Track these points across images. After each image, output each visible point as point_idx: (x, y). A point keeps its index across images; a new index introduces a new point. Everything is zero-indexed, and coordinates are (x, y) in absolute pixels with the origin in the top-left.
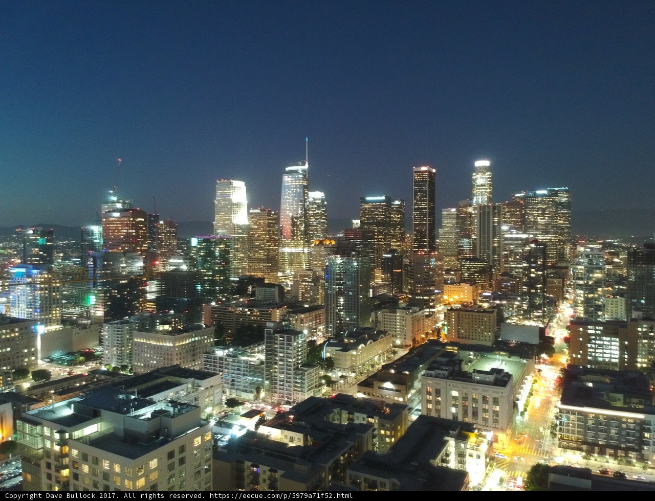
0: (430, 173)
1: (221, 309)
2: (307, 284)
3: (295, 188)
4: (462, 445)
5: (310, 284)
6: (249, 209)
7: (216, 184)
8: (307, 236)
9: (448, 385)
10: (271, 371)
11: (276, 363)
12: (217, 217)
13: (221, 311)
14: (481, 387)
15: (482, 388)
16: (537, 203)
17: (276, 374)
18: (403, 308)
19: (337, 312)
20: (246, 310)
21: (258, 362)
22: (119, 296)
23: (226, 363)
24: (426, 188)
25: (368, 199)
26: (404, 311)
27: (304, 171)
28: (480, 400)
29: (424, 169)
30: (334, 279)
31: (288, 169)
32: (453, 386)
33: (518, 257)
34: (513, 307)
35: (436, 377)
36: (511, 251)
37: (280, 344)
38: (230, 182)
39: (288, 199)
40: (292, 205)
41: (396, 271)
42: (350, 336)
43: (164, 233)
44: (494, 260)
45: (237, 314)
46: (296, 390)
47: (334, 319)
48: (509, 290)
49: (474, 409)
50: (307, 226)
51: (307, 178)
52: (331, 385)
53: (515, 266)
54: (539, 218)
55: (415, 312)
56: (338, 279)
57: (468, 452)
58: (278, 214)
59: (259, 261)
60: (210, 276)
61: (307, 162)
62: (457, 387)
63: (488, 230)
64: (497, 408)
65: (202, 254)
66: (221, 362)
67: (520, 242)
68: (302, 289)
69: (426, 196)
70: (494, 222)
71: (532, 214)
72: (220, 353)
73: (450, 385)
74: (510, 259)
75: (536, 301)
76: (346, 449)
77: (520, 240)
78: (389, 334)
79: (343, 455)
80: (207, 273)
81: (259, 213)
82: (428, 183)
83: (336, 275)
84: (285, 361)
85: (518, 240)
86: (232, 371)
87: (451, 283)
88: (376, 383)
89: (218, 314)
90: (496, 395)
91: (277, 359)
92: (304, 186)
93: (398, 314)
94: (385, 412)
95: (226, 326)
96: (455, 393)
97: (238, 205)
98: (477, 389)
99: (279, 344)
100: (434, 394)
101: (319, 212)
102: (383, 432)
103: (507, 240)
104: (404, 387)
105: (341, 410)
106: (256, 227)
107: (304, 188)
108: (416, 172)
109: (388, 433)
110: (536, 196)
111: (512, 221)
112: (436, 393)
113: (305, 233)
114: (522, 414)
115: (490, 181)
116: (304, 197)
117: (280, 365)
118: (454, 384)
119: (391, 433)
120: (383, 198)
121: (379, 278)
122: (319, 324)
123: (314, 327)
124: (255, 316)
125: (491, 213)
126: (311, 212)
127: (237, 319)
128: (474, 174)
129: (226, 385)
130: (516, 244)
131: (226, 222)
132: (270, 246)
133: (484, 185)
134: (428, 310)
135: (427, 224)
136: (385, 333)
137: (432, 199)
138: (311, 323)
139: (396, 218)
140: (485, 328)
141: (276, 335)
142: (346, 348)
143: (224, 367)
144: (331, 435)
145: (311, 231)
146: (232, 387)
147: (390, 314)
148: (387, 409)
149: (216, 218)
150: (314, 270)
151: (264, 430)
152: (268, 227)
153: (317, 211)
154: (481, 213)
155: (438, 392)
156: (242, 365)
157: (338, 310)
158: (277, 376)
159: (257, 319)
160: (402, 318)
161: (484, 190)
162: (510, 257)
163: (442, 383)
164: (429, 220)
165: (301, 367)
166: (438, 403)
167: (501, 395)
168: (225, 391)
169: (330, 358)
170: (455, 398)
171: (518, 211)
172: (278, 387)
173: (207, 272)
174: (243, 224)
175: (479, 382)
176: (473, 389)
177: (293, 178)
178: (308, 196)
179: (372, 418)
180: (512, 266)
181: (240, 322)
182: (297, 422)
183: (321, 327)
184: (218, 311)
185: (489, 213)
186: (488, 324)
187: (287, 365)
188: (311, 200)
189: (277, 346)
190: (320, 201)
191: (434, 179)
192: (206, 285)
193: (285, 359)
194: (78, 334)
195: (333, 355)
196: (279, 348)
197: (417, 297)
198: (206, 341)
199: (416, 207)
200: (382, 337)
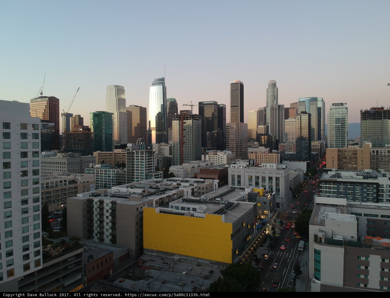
0: (241, 84)
10: (131, 175)
11: (134, 170)
15: (269, 172)
19: (180, 155)
21: (122, 171)
26: (222, 153)
28: (267, 180)
35: (238, 168)
55: (229, 154)
62: (252, 172)
70: (279, 115)
73: (247, 172)
82: (239, 90)
86: (105, 178)
90: (277, 176)
94: (202, 182)
98: (265, 173)
99: (135, 157)
104: (217, 176)
107: (163, 94)
110: (305, 101)
112: (238, 178)
116: (164, 100)
127: (115, 160)
135: (239, 116)
141: (134, 151)
143: (99, 176)
154: (271, 109)
156: (112, 173)
158: (134, 178)
160: (221, 158)
161: (274, 99)
163: (242, 171)
166: (239, 185)
167: (281, 175)
175: (266, 169)
176: (262, 173)
184: (102, 155)
185: (276, 109)
186: (274, 160)
193: (140, 166)
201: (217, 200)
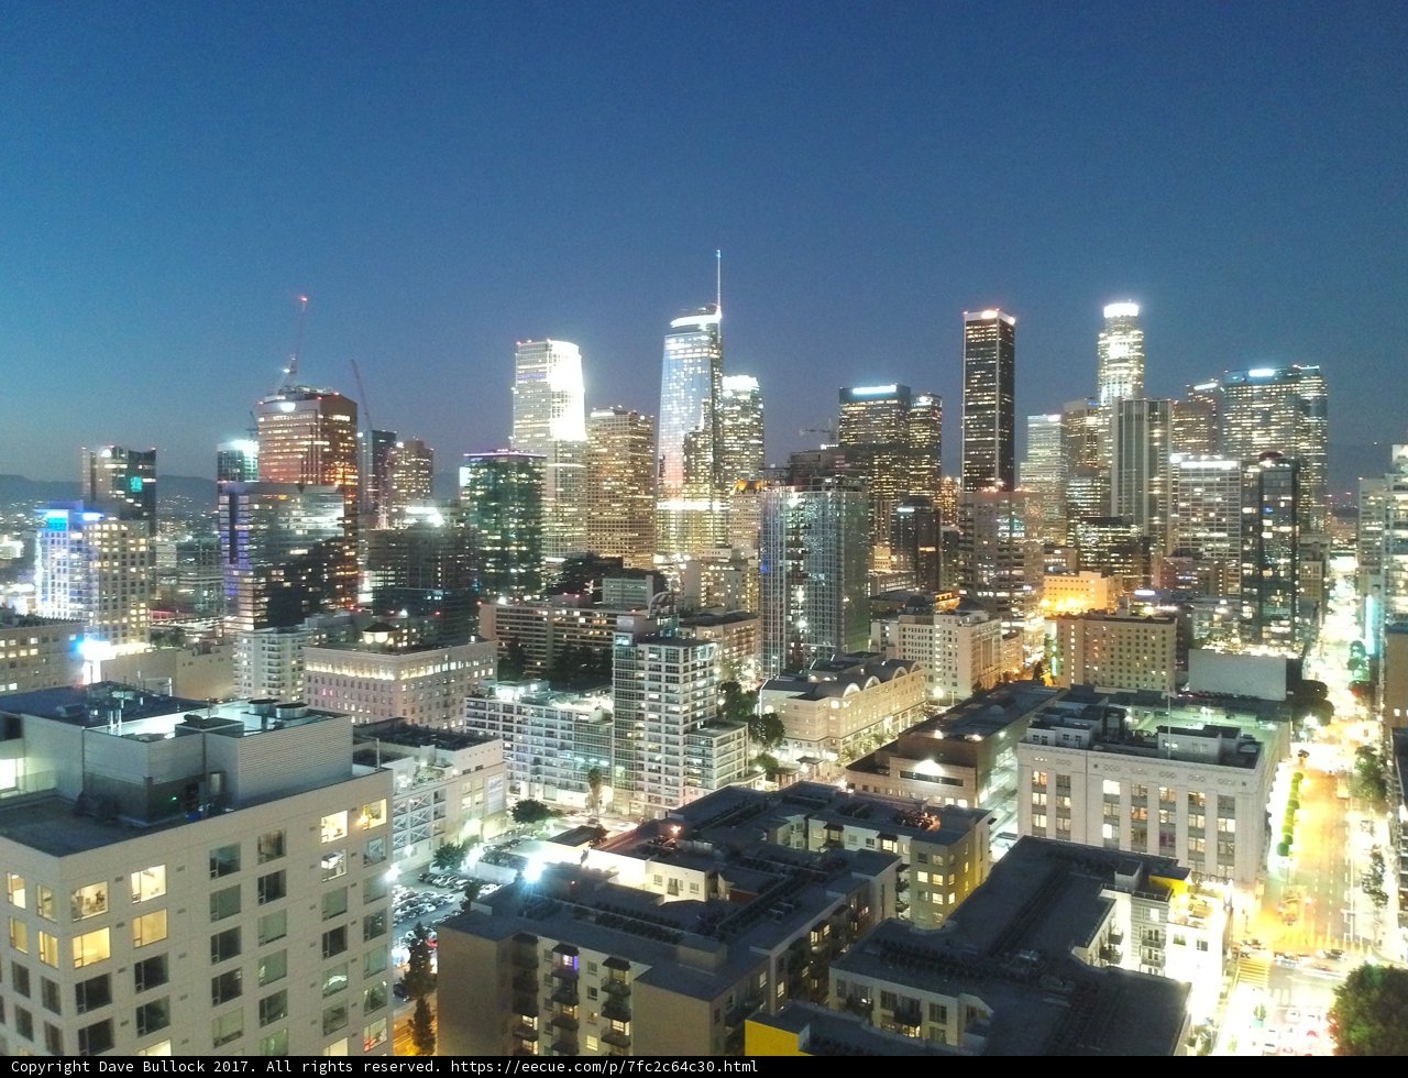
0: (1004, 325)
1: (518, 611)
2: (718, 568)
3: (692, 365)
4: (1155, 914)
5: (724, 568)
6: (588, 411)
7: (515, 349)
8: (719, 476)
9: (1090, 766)
10: (629, 735)
11: (640, 717)
12: (517, 425)
13: (518, 618)
14: (1182, 769)
15: (1189, 772)
16: (1252, 399)
17: (641, 744)
18: (950, 612)
19: (788, 623)
20: (577, 613)
21: (597, 716)
22: (288, 584)
23: (520, 718)
24: (995, 361)
25: (857, 391)
26: (953, 618)
27: (713, 327)
28: (1182, 805)
29: (989, 314)
30: (781, 544)
31: (677, 323)
32: (1107, 768)
33: (1212, 515)
34: (1211, 619)
35: (1058, 745)
36: (1197, 501)
37: (650, 669)
38: (547, 345)
39: (676, 391)
40: (686, 403)
41: (922, 549)
42: (823, 667)
43: (404, 467)
44: (1152, 528)
45: (556, 624)
46: (689, 784)
47: (782, 638)
48: (1194, 587)
49: (1167, 830)
50: (719, 450)
51: (719, 341)
52: (777, 777)
53: (1204, 535)
54: (1255, 434)
55: (979, 621)
56: (790, 544)
57: (1171, 932)
58: (655, 423)
59: (612, 526)
60: (495, 543)
61: (719, 307)
62: (1117, 769)
63: (1138, 456)
64: (1231, 826)
65: (478, 493)
66: (508, 715)
67: (1218, 479)
68: (708, 580)
69: (994, 377)
70: (1152, 440)
71: (1238, 425)
72: (507, 694)
73: (1096, 766)
74: (1194, 519)
75: (1275, 598)
76: (825, 914)
77: (1218, 475)
78: (918, 668)
79: (818, 928)
80: (490, 537)
81: (611, 420)
82: (998, 348)
83: (788, 534)
84: (663, 710)
85: (1211, 475)
86: (535, 738)
87: (1058, 572)
88: (895, 764)
89: (511, 623)
90: (1226, 791)
91: (643, 705)
92: (712, 360)
93: (937, 627)
94: (926, 825)
95: (529, 652)
96: (1111, 787)
97: (562, 396)
98: (1172, 776)
99: (647, 668)
100: (1052, 788)
101: (747, 421)
102: (923, 877)
103: (1187, 475)
104: (972, 771)
105: (806, 819)
106: (605, 450)
107: (712, 366)
108: (969, 324)
109: (939, 879)
110: (1248, 383)
111: (1189, 445)
112: (1058, 786)
113: (716, 467)
114: (1284, 850)
115: (1139, 350)
116: (713, 386)
117: (651, 720)
118: (1109, 762)
119: (946, 880)
120: (892, 389)
121: (885, 560)
122: (747, 653)
123: (736, 660)
124: (597, 627)
125: (1146, 417)
126: (727, 422)
127: (556, 636)
128: (1102, 335)
129: (520, 774)
130: (1206, 484)
131: (538, 435)
132: (634, 492)
133: (1126, 360)
134: (1006, 624)
135: (997, 444)
136: (907, 664)
137: (1008, 386)
138: (727, 651)
139: (921, 435)
140: (1154, 659)
141: (641, 647)
142: (813, 693)
143: (515, 730)
144: (782, 875)
145: (728, 464)
146: (535, 777)
147: (918, 626)
148: (933, 819)
149: (515, 427)
150: (735, 547)
151: (599, 861)
152: (631, 451)
153: (742, 420)
154: (1120, 418)
155: (1063, 785)
156: (559, 723)
157: (790, 618)
158: (640, 749)
159: (601, 633)
160: (947, 636)
161: (1127, 371)
162: (1194, 515)
163: (1075, 762)
164: (1002, 435)
165: (702, 727)
166: (1063, 812)
167: (1241, 789)
168: (518, 786)
169: (774, 715)
170: (1110, 799)
171: (1202, 422)
172: (645, 774)
173: (489, 534)
174: (576, 439)
175: (1175, 757)
176: (1161, 774)
177: (689, 342)
178: (720, 384)
179: (894, 839)
180: (1199, 535)
181: (562, 642)
182: (689, 843)
183: (751, 661)
184: (512, 617)
185: (1140, 418)
186: (1159, 649)
187: (668, 721)
188: (727, 394)
189: (642, 675)
190: (748, 398)
191: (1012, 340)
192: (488, 565)
193: (663, 705)
194: (191, 664)
195: (782, 707)
196: (647, 678)
197: (979, 594)
198: (476, 674)
199: (970, 404)
200: (901, 674)
201: (1023, 961)
